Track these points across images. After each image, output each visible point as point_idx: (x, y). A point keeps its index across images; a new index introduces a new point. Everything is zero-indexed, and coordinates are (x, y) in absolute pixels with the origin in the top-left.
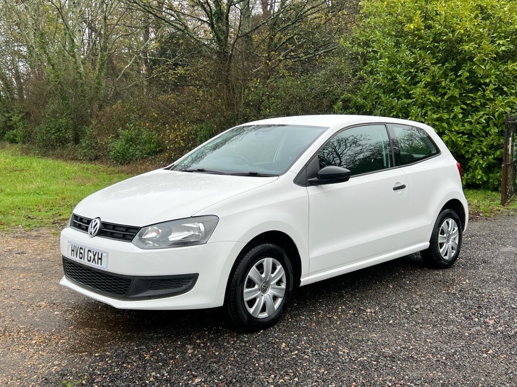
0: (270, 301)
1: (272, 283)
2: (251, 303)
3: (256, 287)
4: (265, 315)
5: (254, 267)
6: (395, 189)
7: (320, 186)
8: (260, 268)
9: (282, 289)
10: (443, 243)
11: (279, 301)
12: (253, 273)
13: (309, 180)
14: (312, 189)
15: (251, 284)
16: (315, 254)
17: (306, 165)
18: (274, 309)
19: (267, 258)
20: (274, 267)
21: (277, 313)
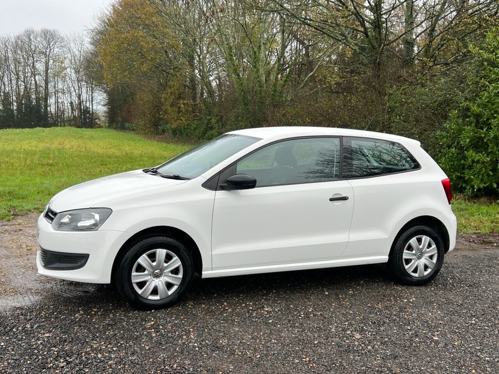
0: (162, 287)
1: (165, 271)
2: (141, 285)
3: (146, 272)
4: (157, 298)
5: (144, 255)
6: (331, 200)
7: (233, 191)
8: (152, 257)
9: (178, 278)
10: (411, 260)
11: (175, 288)
12: (143, 260)
13: (220, 185)
14: (221, 194)
15: (140, 269)
16: (219, 251)
17: (220, 171)
18: (168, 294)
19: (160, 250)
20: (168, 258)
21: (171, 298)
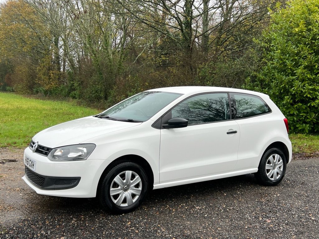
0: (129, 197)
1: (131, 186)
2: (116, 197)
3: (119, 188)
4: (126, 205)
5: (118, 176)
6: (228, 133)
7: (170, 129)
8: (123, 176)
9: (139, 190)
10: (270, 170)
11: (137, 197)
12: (117, 179)
13: (163, 125)
14: (164, 132)
15: (116, 185)
16: (164, 170)
17: (162, 116)
18: (133, 202)
19: (128, 171)
20: (133, 177)
21: (135, 204)
